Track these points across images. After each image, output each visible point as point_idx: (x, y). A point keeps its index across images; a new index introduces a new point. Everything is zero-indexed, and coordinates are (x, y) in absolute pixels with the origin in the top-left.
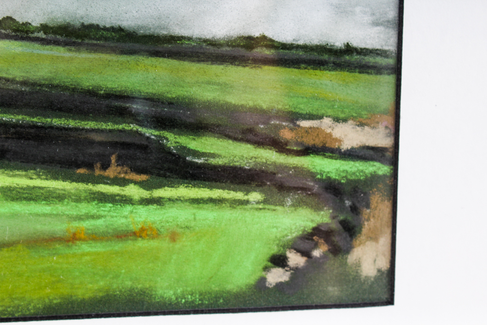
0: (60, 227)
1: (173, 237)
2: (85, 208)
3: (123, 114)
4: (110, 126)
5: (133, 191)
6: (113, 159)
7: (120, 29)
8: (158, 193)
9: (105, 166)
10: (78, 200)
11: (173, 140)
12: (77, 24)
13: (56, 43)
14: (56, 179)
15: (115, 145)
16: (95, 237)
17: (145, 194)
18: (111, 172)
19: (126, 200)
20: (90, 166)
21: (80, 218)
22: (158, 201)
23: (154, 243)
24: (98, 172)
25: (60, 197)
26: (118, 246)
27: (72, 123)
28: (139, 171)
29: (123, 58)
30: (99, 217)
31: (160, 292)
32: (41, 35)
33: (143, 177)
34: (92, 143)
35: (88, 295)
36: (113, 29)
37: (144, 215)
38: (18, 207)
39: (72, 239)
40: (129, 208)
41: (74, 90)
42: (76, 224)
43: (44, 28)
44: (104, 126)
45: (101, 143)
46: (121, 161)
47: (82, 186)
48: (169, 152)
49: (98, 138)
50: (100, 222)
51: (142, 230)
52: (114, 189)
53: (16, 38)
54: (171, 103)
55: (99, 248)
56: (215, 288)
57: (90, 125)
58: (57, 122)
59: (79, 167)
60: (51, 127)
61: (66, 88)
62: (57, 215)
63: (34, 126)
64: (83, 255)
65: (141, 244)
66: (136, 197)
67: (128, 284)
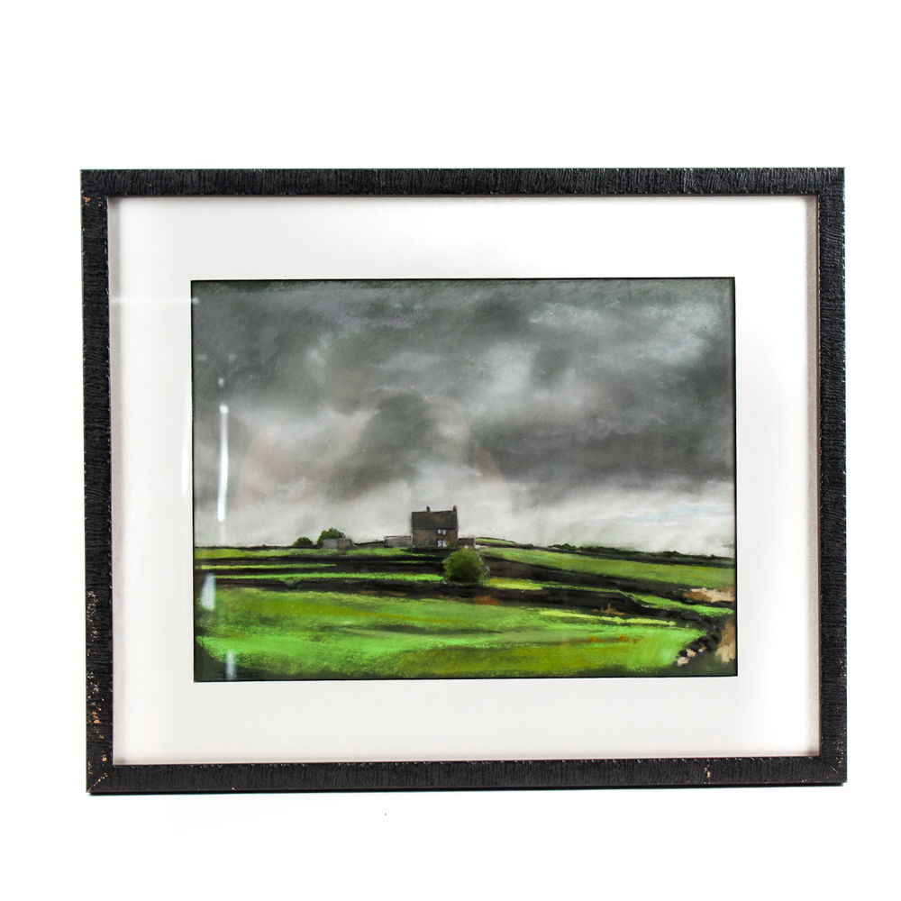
0: (585, 636)
1: (635, 641)
2: (596, 627)
3: (613, 585)
4: (608, 591)
5: (617, 620)
6: (609, 605)
7: (613, 549)
8: (629, 621)
9: (605, 609)
10: (593, 623)
11: (635, 597)
12: (595, 546)
13: (586, 555)
14: (584, 613)
15: (610, 599)
16: (600, 640)
17: (623, 621)
18: (608, 611)
19: (615, 624)
20: (599, 608)
21: (594, 632)
22: (628, 625)
23: (626, 644)
24: (602, 611)
25: (585, 622)
26: (610, 645)
27: (592, 589)
28: (621, 611)
29: (614, 561)
30: (602, 631)
31: (629, 667)
32: (580, 551)
33: (622, 614)
34: (600, 598)
35: (597, 667)
36: (610, 549)
37: (622, 631)
38: (567, 626)
39: (590, 641)
40: (615, 627)
41: (593, 575)
42: (592, 634)
43: (581, 548)
44: (605, 591)
45: (604, 598)
46: (612, 606)
47: (595, 617)
48: (633, 602)
49: (603, 596)
50: (602, 634)
51: (621, 637)
52: (609, 619)
53: (569, 553)
54: (634, 581)
55: (602, 645)
56: (654, 666)
57: (600, 590)
58: (585, 589)
59: (594, 608)
60: (583, 591)
61: (589, 574)
62: (584, 630)
63: (576, 590)
64: (595, 649)
65: (620, 644)
66: (619, 623)
67: (615, 662)
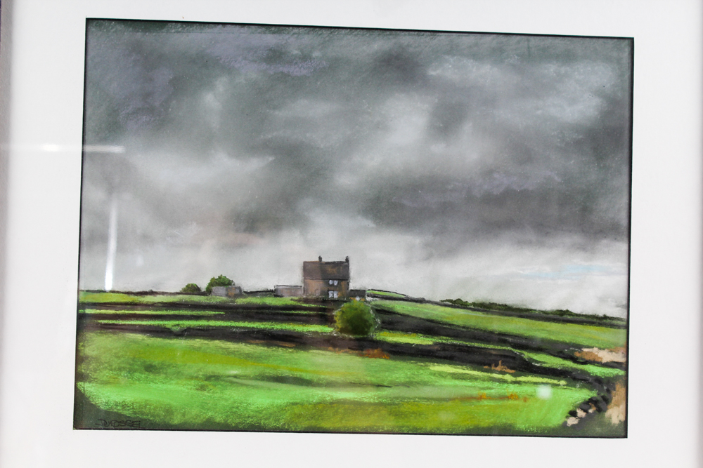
0: (475, 393)
1: (525, 400)
2: (486, 384)
3: (504, 342)
4: (499, 347)
5: (508, 377)
6: (500, 362)
7: (506, 305)
8: (519, 379)
9: (496, 366)
10: (484, 380)
11: (527, 355)
12: (488, 302)
13: (478, 310)
14: (474, 370)
15: (502, 356)
16: (490, 398)
17: (513, 379)
18: (498, 368)
19: (504, 382)
20: (490, 365)
21: (484, 389)
22: (519, 383)
23: (516, 402)
24: (493, 368)
25: (476, 379)
26: (500, 403)
27: (483, 346)
28: (511, 368)
29: (506, 318)
30: (492, 389)
31: (518, 426)
32: (472, 307)
33: (513, 371)
34: (491, 355)
35: (486, 425)
36: (502, 305)
37: (513, 389)
38: (457, 382)
39: (480, 398)
40: (506, 385)
41: (485, 331)
42: (482, 391)
43: (474, 304)
44: (497, 347)
45: (495, 355)
46: (503, 363)
47: (485, 374)
48: (525, 360)
49: (494, 352)
50: (493, 391)
51: (512, 395)
52: (500, 376)
53: (461, 308)
54: (526, 338)
55: (492, 403)
56: (543, 425)
57: (491, 346)
58: (476, 345)
59: (485, 365)
60: (474, 347)
61: (481, 330)
62: (474, 387)
63: (467, 346)
64: (485, 406)
65: (511, 402)
66: (509, 380)
67: (504, 421)
